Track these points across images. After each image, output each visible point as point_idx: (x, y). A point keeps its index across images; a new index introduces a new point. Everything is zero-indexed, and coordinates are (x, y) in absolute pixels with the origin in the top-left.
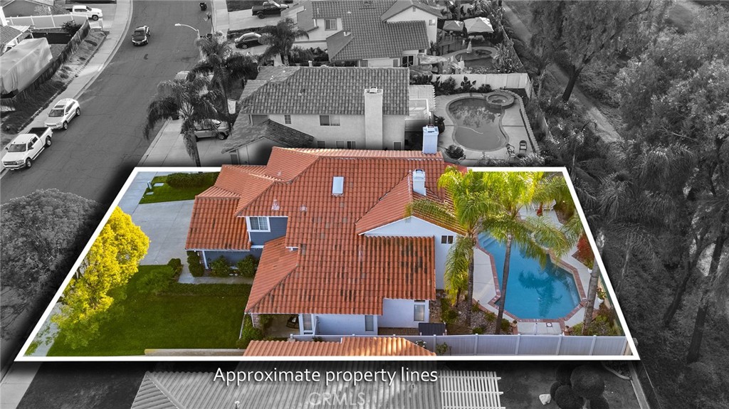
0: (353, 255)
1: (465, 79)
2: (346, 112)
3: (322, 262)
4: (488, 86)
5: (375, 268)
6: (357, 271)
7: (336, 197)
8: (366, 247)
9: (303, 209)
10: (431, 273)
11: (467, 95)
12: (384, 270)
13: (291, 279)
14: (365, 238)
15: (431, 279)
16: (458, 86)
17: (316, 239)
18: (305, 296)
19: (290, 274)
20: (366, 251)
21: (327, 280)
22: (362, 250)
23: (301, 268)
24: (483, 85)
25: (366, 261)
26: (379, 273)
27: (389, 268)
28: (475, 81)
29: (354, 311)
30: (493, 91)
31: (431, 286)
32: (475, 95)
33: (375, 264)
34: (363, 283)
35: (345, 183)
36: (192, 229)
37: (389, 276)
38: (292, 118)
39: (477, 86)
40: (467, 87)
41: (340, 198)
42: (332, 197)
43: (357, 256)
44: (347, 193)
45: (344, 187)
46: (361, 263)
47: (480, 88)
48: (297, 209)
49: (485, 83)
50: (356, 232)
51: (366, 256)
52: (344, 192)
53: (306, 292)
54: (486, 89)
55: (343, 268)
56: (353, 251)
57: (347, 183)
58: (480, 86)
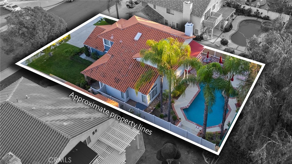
0: (128, 66)
1: (258, 11)
2: (176, 9)
3: (116, 64)
4: (268, 17)
5: (132, 74)
6: (125, 72)
7: (135, 41)
8: (134, 65)
9: (121, 41)
10: (151, 84)
11: (255, 19)
12: (135, 76)
13: (102, 66)
14: (136, 61)
15: (150, 86)
16: (253, 13)
17: (118, 55)
18: (103, 75)
19: (102, 64)
20: (133, 66)
21: (113, 72)
22: (132, 65)
23: (107, 64)
24: (266, 16)
25: (131, 70)
26: (133, 76)
27: (137, 76)
28: (262, 13)
29: (115, 87)
30: (269, 20)
31: (148, 89)
32: (259, 20)
33: (133, 72)
34: (124, 78)
35: (141, 36)
36: (89, 37)
37: (135, 79)
38: (156, 6)
39: (263, 16)
40: (257, 15)
41: (136, 41)
42: (133, 40)
43: (129, 67)
44: (140, 41)
45: (140, 38)
46: (129, 70)
47: (264, 17)
48: (119, 41)
49: (267, 15)
50: (133, 57)
51: (132, 68)
52: (139, 40)
53: (103, 74)
54: (267, 18)
55: (121, 69)
56: (129, 64)
57: (142, 37)
58: (264, 16)
